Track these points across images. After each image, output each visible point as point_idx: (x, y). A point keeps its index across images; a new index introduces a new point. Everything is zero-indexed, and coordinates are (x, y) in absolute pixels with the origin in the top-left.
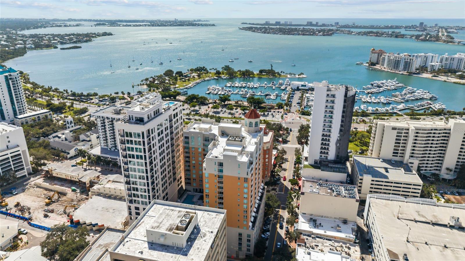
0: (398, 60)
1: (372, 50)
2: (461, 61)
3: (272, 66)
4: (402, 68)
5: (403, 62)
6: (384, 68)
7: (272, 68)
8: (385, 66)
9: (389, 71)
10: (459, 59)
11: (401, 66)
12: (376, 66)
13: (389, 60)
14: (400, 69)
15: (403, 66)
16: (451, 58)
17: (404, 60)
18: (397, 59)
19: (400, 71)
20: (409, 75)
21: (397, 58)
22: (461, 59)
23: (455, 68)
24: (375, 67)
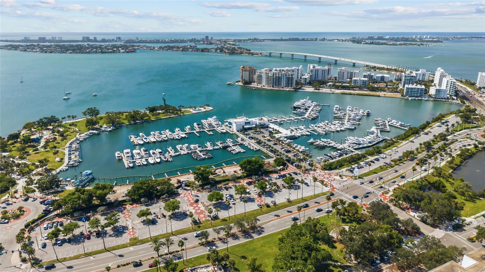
0: (279, 77)
1: (242, 68)
2: (325, 72)
3: (164, 100)
4: (284, 84)
5: (285, 78)
6: (263, 86)
7: (165, 103)
8: (264, 83)
9: (272, 88)
10: (323, 70)
11: (284, 82)
12: (251, 84)
13: (268, 78)
14: (282, 85)
15: (285, 82)
16: (316, 70)
17: (285, 76)
18: (277, 76)
19: (283, 88)
20: (295, 91)
21: (278, 74)
22: (325, 70)
23: (321, 79)
24: (251, 86)
